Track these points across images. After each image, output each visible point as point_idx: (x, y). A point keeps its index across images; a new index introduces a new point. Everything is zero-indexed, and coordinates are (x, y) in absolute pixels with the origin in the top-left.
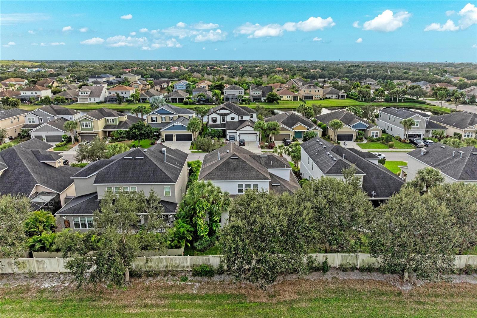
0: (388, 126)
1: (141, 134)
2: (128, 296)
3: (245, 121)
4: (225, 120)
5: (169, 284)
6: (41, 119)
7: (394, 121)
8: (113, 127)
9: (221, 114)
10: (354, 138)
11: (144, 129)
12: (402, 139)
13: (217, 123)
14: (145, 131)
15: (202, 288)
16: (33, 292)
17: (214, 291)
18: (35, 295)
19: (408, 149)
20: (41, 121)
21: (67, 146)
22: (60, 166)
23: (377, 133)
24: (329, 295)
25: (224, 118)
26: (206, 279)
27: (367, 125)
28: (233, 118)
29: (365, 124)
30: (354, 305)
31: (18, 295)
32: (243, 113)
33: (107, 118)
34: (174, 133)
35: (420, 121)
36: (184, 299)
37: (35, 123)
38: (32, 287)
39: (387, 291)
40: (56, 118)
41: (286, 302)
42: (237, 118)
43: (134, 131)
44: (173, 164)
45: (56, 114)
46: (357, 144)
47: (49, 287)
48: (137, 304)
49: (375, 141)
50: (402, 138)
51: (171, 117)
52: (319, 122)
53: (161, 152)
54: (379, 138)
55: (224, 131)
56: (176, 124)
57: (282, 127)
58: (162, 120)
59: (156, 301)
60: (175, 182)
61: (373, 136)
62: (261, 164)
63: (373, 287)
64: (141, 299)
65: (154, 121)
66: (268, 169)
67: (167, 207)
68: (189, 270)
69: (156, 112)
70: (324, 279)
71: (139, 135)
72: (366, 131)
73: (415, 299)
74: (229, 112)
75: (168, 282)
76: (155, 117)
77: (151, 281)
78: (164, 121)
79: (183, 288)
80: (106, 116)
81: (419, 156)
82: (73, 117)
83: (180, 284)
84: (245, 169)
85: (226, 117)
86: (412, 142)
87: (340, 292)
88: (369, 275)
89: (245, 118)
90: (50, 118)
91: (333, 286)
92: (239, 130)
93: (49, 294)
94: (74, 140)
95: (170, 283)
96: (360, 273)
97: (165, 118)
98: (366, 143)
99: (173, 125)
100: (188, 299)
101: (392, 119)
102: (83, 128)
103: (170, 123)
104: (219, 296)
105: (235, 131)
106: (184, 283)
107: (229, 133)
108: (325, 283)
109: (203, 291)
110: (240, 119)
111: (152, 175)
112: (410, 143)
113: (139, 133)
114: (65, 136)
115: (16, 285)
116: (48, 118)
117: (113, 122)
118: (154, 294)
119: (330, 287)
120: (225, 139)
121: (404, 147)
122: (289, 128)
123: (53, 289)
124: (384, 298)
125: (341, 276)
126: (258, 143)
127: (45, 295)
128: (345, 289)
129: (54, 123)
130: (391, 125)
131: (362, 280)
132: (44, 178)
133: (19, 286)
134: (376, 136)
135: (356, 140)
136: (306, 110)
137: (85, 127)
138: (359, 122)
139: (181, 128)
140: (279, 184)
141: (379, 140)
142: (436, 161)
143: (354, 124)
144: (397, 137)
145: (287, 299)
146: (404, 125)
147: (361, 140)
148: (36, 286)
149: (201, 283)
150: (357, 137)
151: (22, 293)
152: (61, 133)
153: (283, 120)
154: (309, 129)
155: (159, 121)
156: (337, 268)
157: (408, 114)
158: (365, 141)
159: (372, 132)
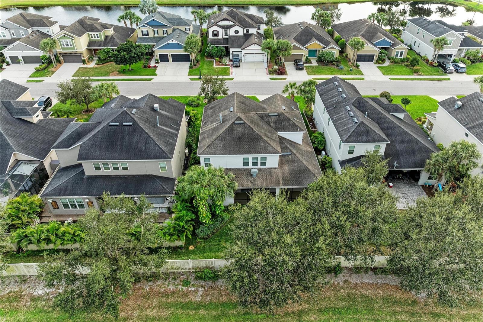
0: (415, 41)
1: (130, 58)
2: (128, 305)
3: (251, 34)
4: (228, 34)
5: (170, 289)
6: (12, 32)
7: (423, 37)
8: (98, 44)
9: (222, 27)
10: (375, 59)
11: (134, 51)
12: (430, 61)
13: (218, 38)
14: (135, 54)
15: (205, 295)
16: (27, 300)
17: (219, 298)
18: (29, 304)
19: (435, 75)
20: (14, 35)
21: (49, 70)
22: (39, 120)
23: (402, 52)
24: (341, 304)
25: (226, 31)
26: (210, 283)
27: (392, 42)
28: (237, 32)
29: (389, 41)
30: (366, 317)
31: (12, 304)
32: (249, 25)
33: (90, 33)
34: (170, 52)
35: (454, 39)
36: (188, 309)
37: (6, 38)
38: (25, 294)
39: (400, 299)
40: (30, 31)
41: (294, 313)
42: (242, 32)
43: (122, 54)
44: (167, 127)
45: (29, 26)
46: (378, 67)
47: (43, 293)
48: (138, 317)
49: (399, 63)
50: (430, 58)
51: (165, 30)
52: (336, 35)
53: (153, 110)
54: (404, 59)
55: (227, 49)
56: (170, 42)
57: (294, 46)
58: (155, 34)
59: (157, 312)
60: (171, 159)
61: (397, 55)
62: (270, 126)
63: (387, 294)
64: (142, 310)
65: (145, 35)
66: (278, 133)
67: (164, 186)
68: (191, 272)
69: (146, 24)
70: (336, 283)
71: (129, 59)
72: (390, 50)
73: (430, 309)
74: (232, 23)
75: (170, 287)
76: (146, 30)
77: (151, 285)
78: (156, 35)
79: (186, 295)
80: (88, 30)
81: (452, 109)
82: (51, 29)
83: (182, 289)
84: (252, 139)
85: (228, 30)
86: (440, 65)
87: (351, 298)
88: (384, 277)
89: (252, 31)
90: (23, 31)
91: (344, 292)
92: (244, 49)
93: (44, 303)
94: (55, 62)
95: (172, 288)
96: (374, 276)
97: (157, 31)
98: (389, 66)
99: (167, 43)
100: (191, 309)
101: (421, 34)
102: (63, 47)
103: (164, 37)
104: (224, 305)
105: (239, 50)
106: (187, 288)
107: (233, 52)
108: (336, 288)
109: (207, 298)
110: (245, 32)
111: (144, 148)
112: (438, 66)
113: (128, 56)
114: (44, 56)
115: (8, 292)
116: (21, 31)
117: (98, 37)
118: (155, 302)
119: (341, 293)
120: (228, 59)
121: (430, 72)
122: (301, 47)
123: (48, 297)
124: (398, 308)
125: (354, 279)
126: (265, 65)
127: (40, 304)
128: (356, 296)
129: (29, 39)
130: (419, 41)
131: (376, 284)
132: (22, 141)
133: (11, 292)
134: (401, 55)
135: (377, 62)
136: (323, 17)
137: (65, 47)
138: (383, 39)
139: (178, 46)
140: (290, 153)
141: (403, 61)
142: (472, 121)
143: (377, 41)
144: (424, 57)
145: (295, 309)
146: (435, 46)
147: (383, 61)
148: (29, 293)
149: (204, 288)
150: (379, 58)
151: (16, 301)
152: (39, 53)
153: (295, 35)
154: (325, 48)
155: (151, 35)
156: (350, 267)
157: (442, 29)
158: (387, 63)
159: (396, 51)
